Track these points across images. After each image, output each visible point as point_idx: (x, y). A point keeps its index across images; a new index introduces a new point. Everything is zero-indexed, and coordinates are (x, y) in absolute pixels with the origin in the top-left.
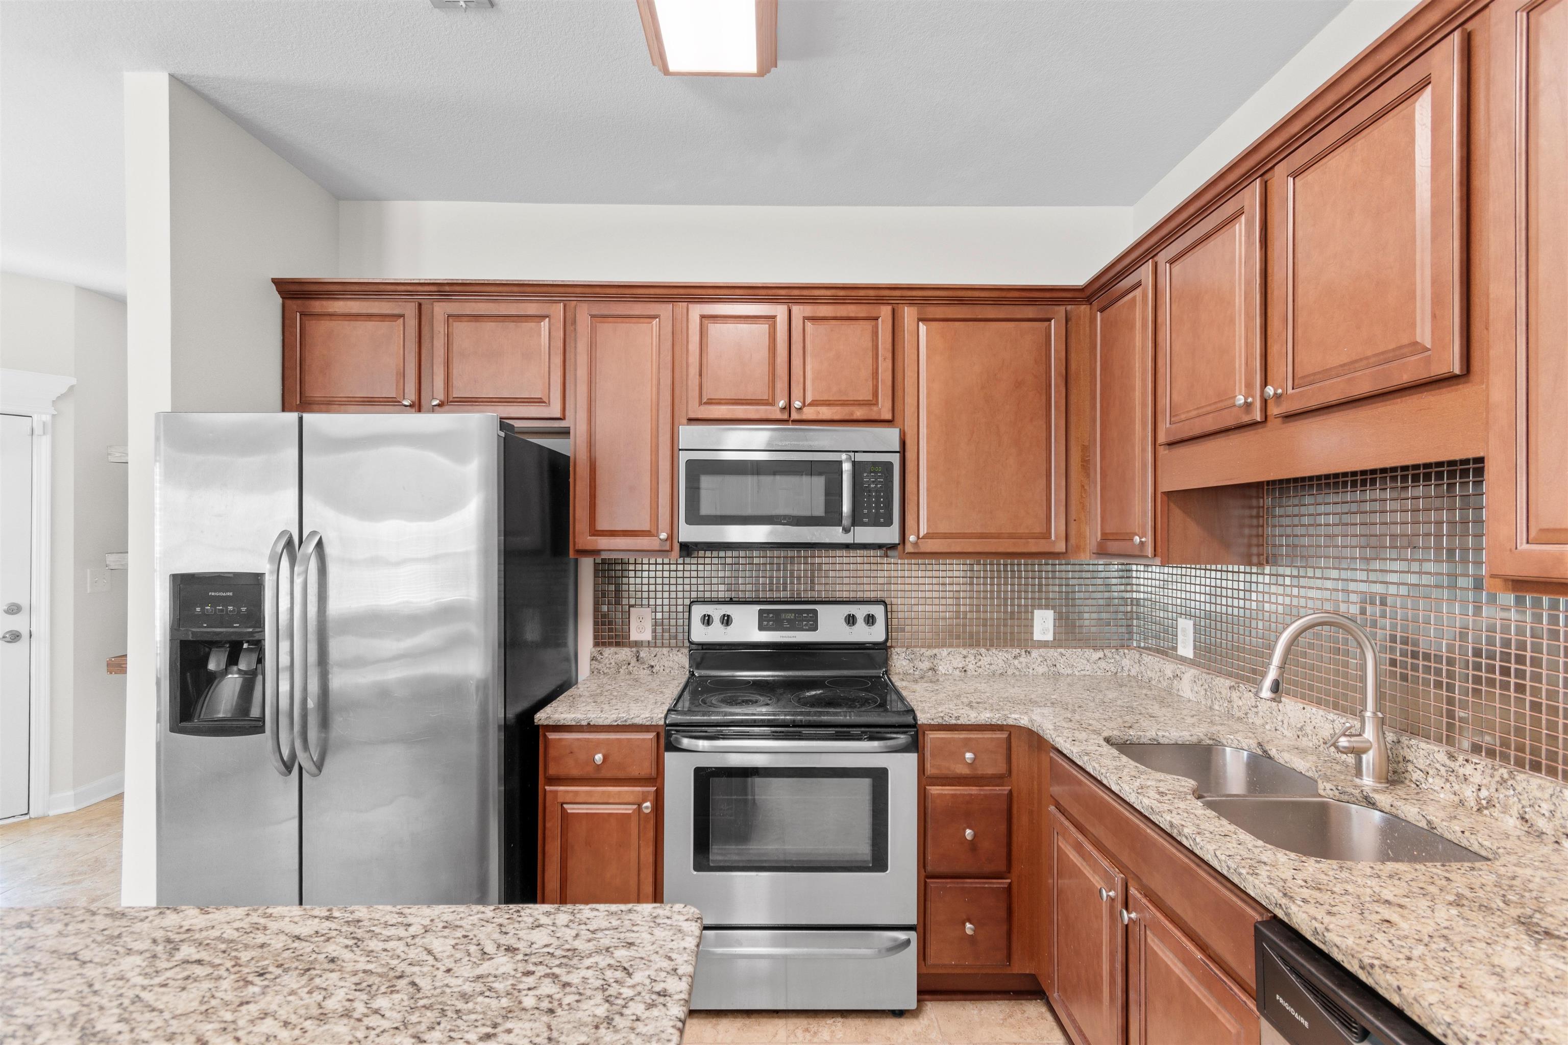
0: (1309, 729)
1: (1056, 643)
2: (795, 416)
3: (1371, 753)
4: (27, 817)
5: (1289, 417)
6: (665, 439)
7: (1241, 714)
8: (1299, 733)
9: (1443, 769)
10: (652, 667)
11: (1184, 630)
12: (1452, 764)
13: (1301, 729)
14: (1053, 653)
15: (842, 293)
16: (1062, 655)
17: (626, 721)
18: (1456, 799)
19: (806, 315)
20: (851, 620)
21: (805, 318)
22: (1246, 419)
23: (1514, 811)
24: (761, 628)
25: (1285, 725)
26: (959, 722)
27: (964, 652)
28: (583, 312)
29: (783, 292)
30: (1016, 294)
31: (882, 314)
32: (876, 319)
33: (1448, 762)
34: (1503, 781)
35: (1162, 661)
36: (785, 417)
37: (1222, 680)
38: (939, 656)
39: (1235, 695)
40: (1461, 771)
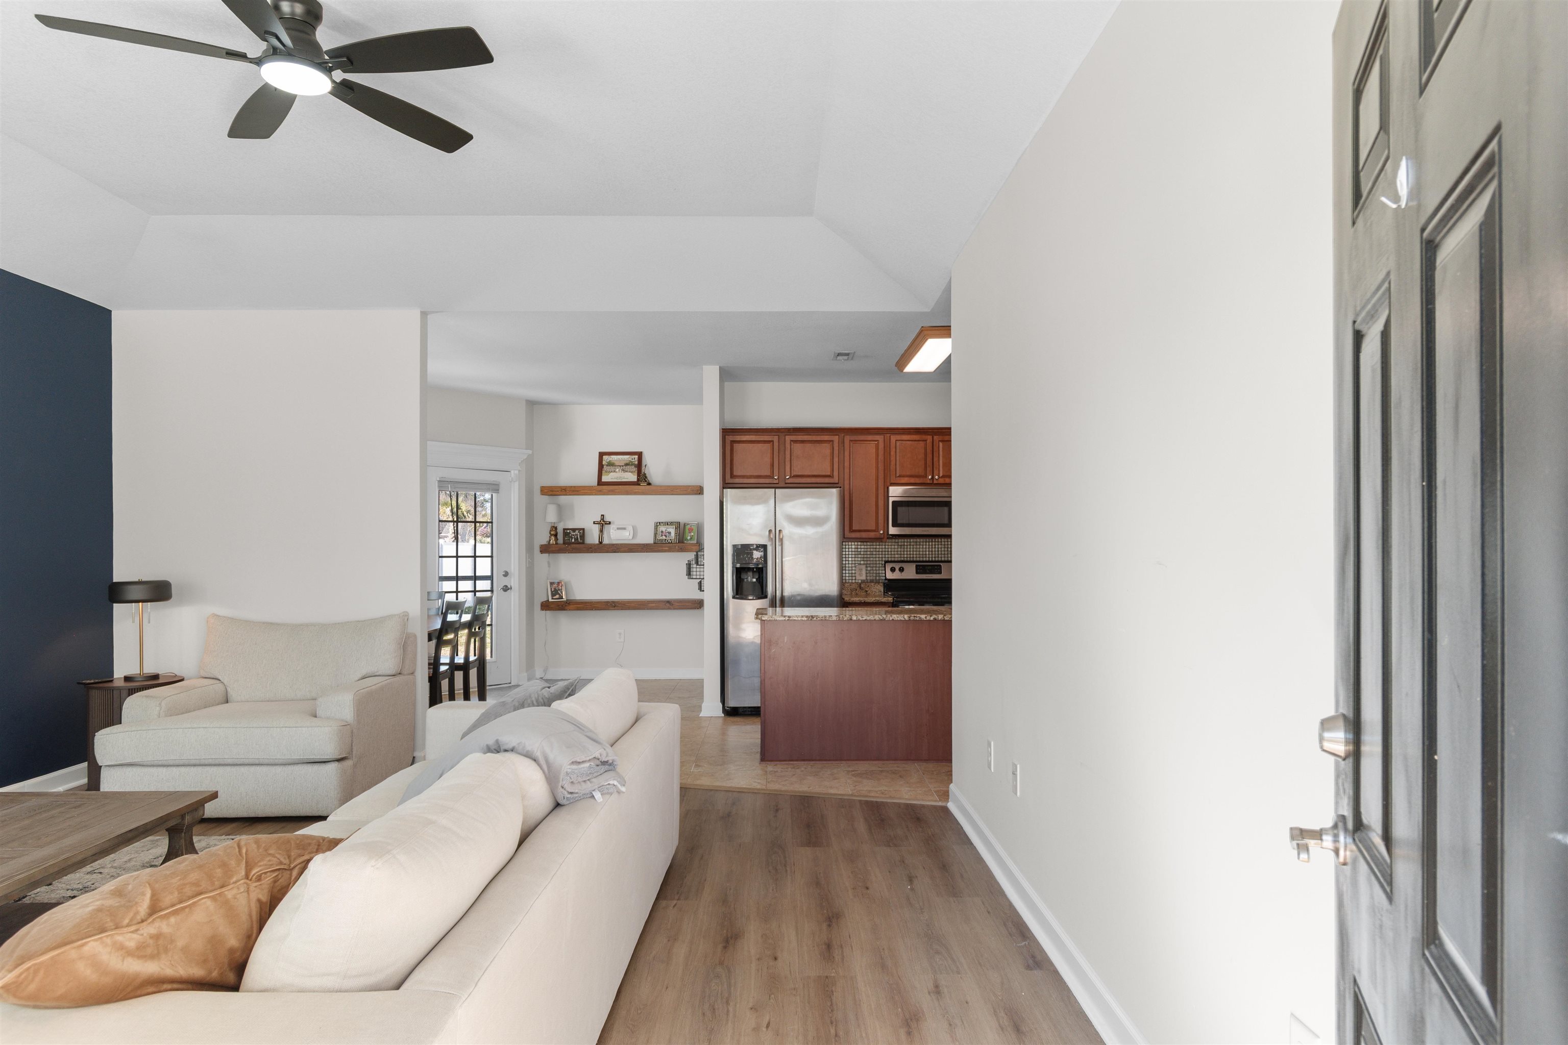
2: (935, 482)
4: (510, 685)
6: (881, 491)
10: (867, 591)
19: (940, 440)
21: (939, 441)
24: (917, 573)
28: (847, 438)
29: (930, 430)
36: (931, 482)
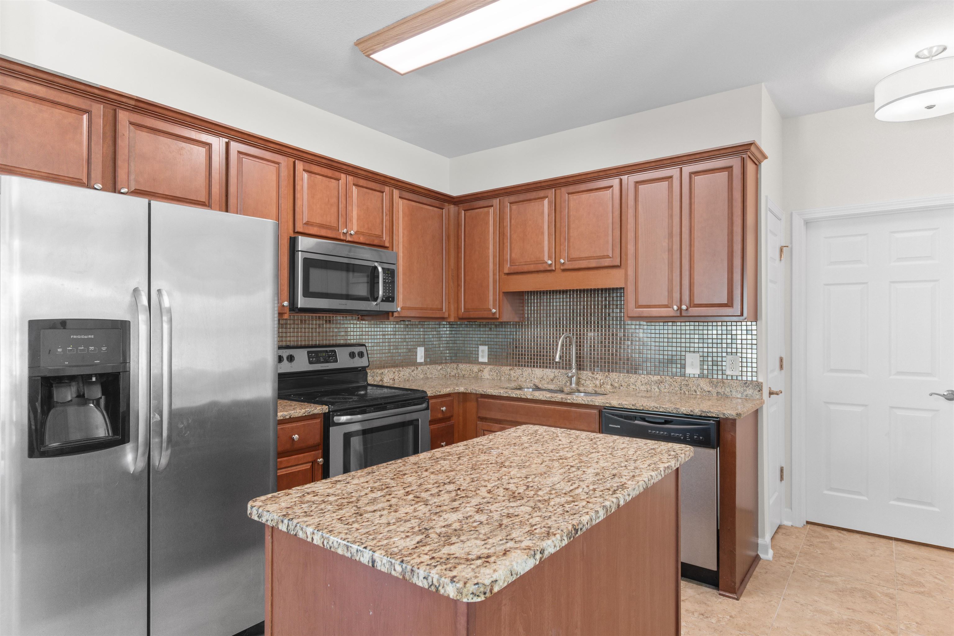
0: (545, 377)
1: (426, 363)
3: (574, 377)
5: (564, 270)
6: (284, 242)
7: (515, 379)
8: (541, 380)
9: (590, 378)
11: (483, 351)
12: (593, 376)
13: (542, 378)
14: (425, 368)
15: (370, 175)
16: (428, 368)
17: (309, 413)
18: (594, 385)
20: (352, 355)
21: (353, 184)
22: (549, 268)
23: (609, 384)
25: (535, 378)
26: (440, 394)
27: (394, 370)
30: (434, 194)
31: (386, 190)
32: (383, 192)
33: (592, 375)
34: (607, 376)
35: (471, 366)
36: (345, 238)
37: (506, 368)
38: (384, 373)
39: (512, 372)
40: (596, 377)
